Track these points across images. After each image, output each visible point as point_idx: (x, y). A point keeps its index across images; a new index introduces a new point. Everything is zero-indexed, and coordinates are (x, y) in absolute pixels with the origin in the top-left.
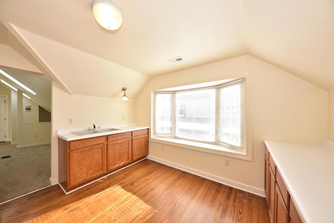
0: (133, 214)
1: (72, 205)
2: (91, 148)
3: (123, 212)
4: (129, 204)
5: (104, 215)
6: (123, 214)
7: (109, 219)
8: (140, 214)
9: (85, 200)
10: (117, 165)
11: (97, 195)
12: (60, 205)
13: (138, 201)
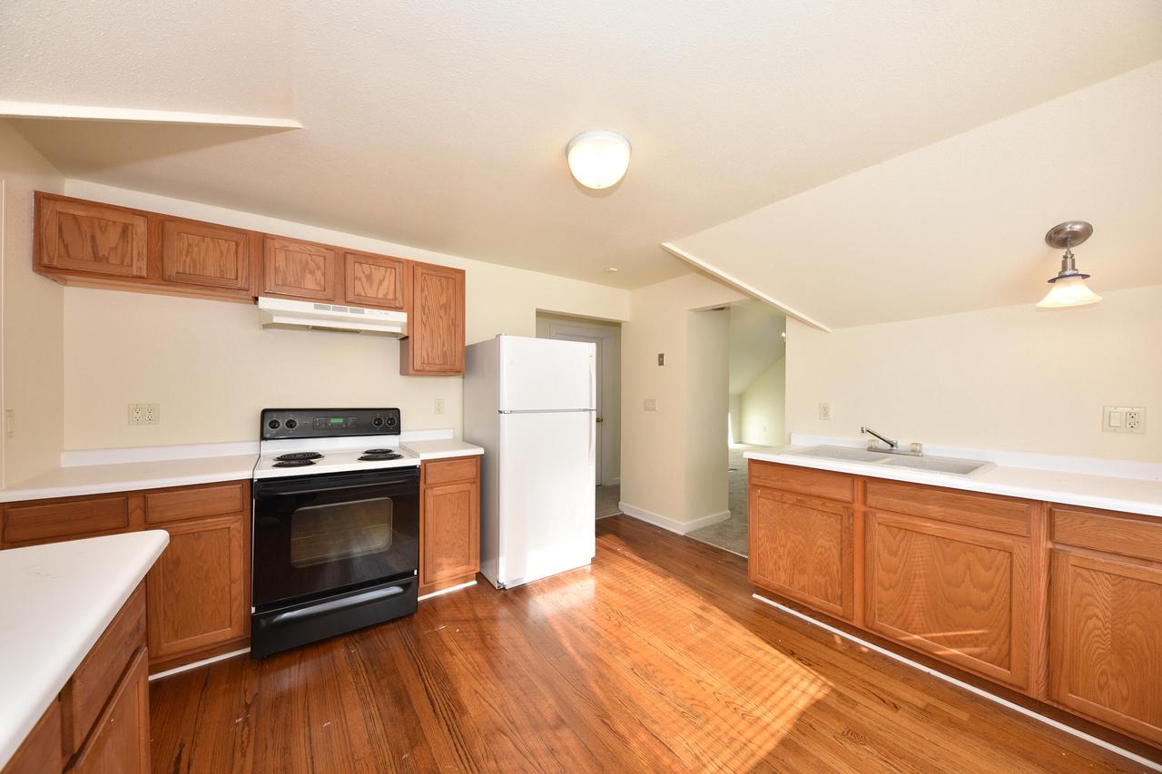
0: (679, 739)
1: (716, 613)
2: (800, 501)
3: (691, 711)
4: (725, 727)
5: (681, 669)
6: (681, 710)
7: (667, 682)
8: (677, 759)
9: (735, 627)
10: (917, 637)
11: (762, 644)
12: (714, 597)
13: (743, 755)
